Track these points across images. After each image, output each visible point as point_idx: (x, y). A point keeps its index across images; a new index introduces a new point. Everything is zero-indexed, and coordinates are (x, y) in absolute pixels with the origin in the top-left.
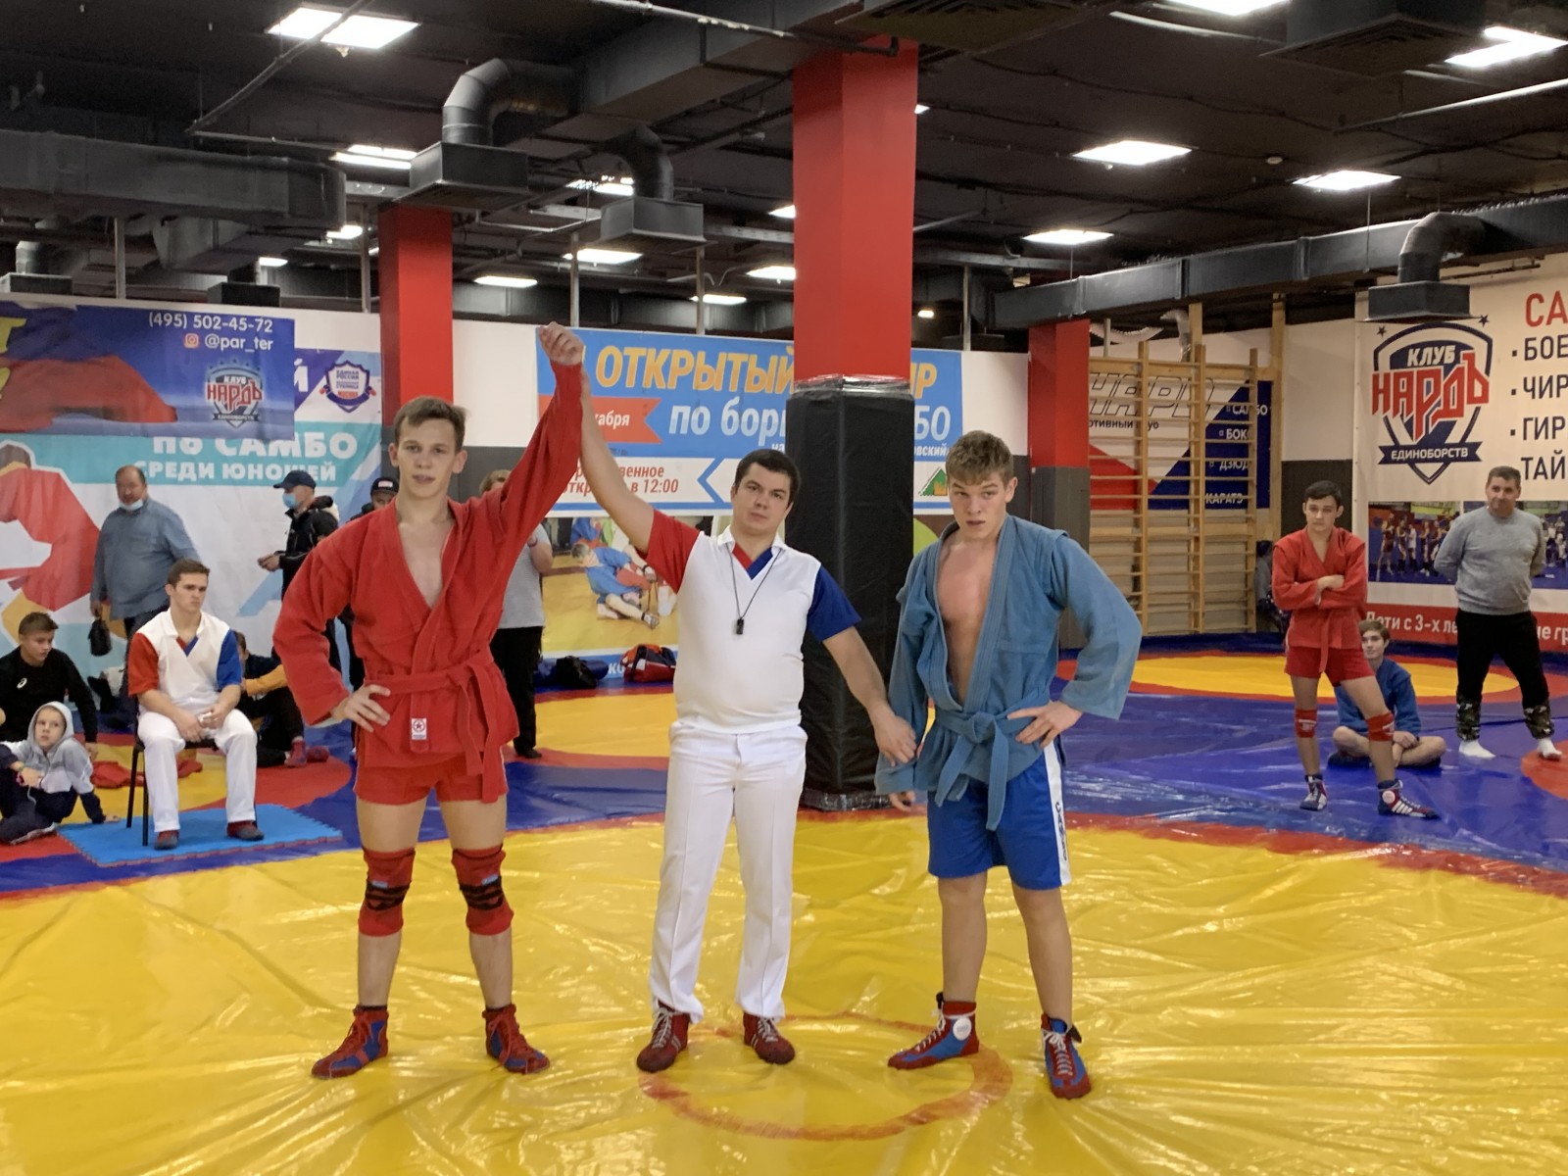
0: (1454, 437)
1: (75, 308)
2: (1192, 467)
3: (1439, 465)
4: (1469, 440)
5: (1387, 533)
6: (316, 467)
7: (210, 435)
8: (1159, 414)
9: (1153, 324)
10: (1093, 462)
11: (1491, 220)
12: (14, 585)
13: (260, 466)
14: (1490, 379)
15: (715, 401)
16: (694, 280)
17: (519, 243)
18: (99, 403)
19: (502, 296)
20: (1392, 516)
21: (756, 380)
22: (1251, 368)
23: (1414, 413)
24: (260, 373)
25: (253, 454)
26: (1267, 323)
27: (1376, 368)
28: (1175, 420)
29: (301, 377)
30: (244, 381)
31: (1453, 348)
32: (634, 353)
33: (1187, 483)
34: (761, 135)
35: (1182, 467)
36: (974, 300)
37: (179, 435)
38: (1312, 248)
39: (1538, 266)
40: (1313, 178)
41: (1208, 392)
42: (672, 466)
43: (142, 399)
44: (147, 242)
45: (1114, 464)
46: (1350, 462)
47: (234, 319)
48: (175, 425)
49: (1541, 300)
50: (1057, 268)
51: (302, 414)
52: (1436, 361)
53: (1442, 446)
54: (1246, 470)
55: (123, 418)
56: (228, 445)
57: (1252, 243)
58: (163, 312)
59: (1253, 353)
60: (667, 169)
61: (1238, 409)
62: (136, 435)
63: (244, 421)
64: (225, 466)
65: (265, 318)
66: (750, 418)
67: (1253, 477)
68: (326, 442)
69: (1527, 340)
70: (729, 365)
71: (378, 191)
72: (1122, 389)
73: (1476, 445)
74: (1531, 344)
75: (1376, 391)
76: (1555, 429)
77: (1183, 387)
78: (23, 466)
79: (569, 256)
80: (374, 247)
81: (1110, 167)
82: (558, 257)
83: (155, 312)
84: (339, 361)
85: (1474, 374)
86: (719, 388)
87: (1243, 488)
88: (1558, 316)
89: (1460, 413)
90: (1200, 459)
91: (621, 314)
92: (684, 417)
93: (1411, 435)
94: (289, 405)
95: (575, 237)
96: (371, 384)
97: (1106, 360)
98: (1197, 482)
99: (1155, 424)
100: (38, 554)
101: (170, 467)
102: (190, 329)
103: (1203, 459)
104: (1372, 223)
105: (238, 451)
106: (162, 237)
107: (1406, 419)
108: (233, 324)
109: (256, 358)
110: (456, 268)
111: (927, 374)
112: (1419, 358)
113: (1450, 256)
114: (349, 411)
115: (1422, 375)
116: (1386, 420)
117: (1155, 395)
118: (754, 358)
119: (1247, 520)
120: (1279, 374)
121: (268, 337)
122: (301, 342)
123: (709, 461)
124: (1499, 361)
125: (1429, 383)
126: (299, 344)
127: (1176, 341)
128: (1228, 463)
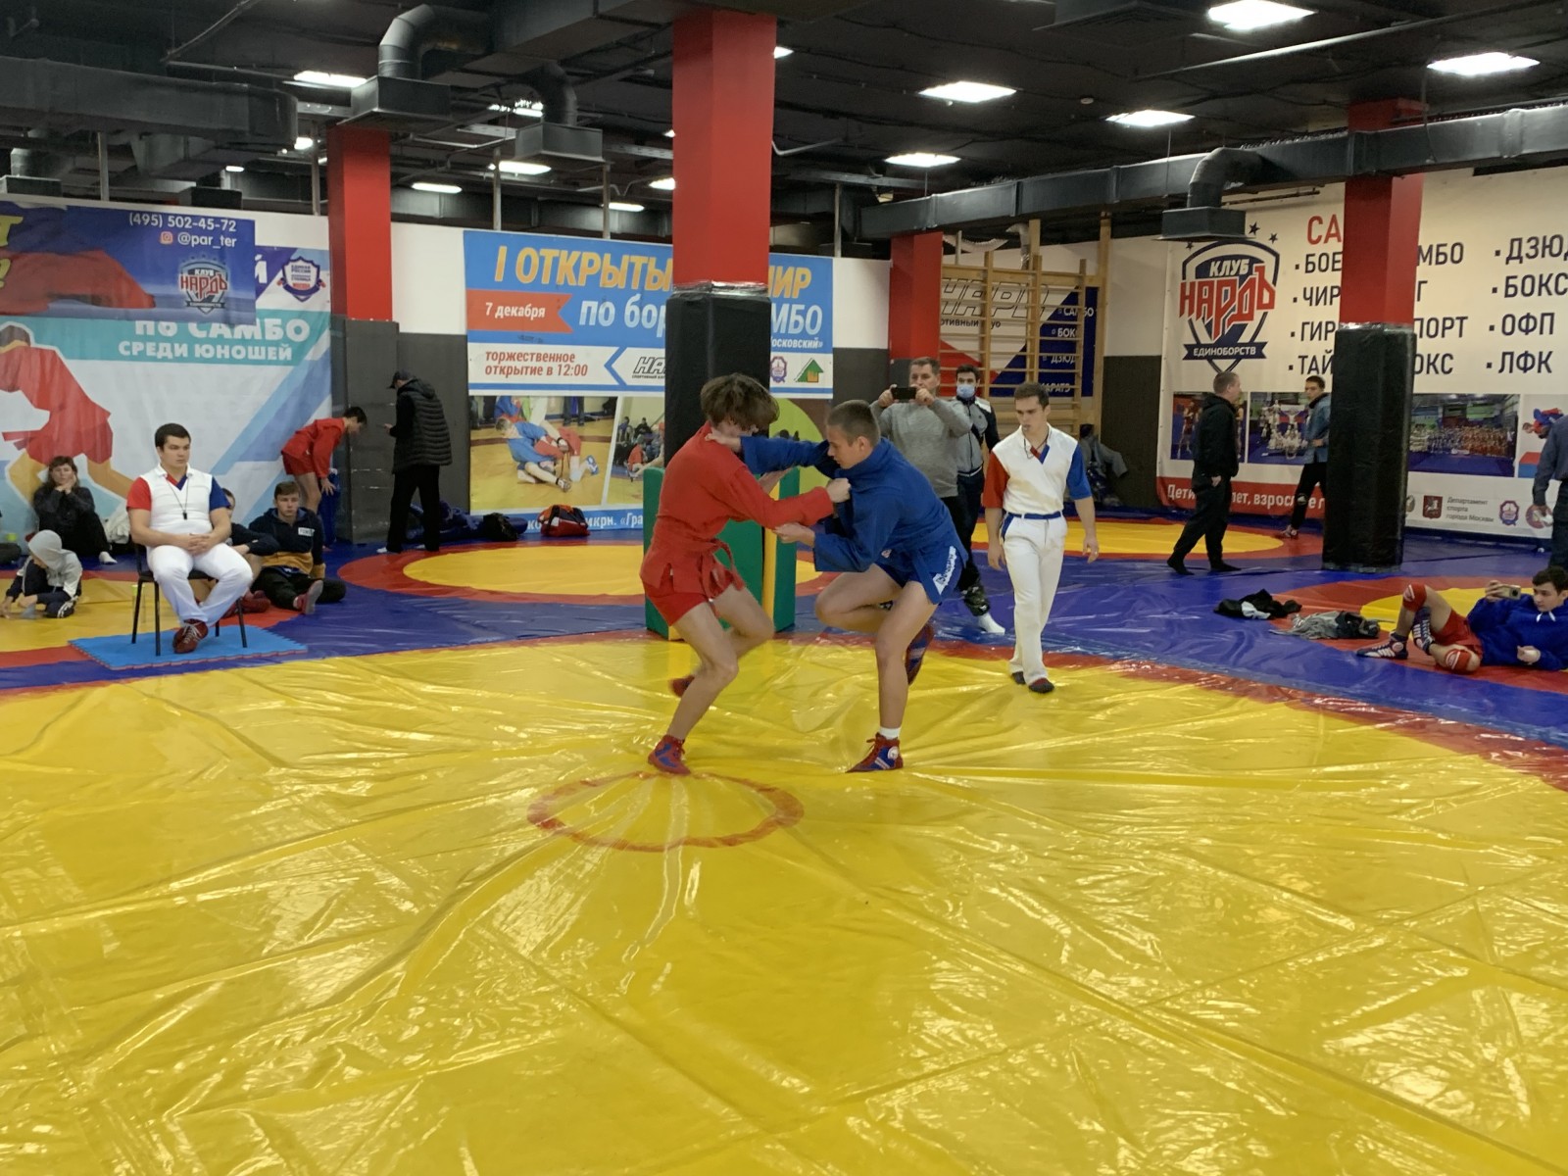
0: (1245, 338)
1: (65, 208)
2: (1028, 361)
3: (1232, 361)
4: (1257, 340)
5: (1188, 418)
6: (274, 349)
7: (184, 319)
8: (1001, 315)
9: (1000, 235)
10: (943, 355)
11: (1267, 155)
12: (19, 446)
13: (227, 347)
14: (1277, 289)
15: (619, 298)
16: (601, 191)
17: (448, 156)
18: (88, 291)
19: (436, 201)
20: (1192, 404)
21: (655, 280)
22: (1080, 277)
23: (1213, 316)
24: (226, 266)
25: (221, 336)
26: (1096, 237)
27: (1184, 278)
28: (1014, 321)
29: (261, 270)
30: (212, 273)
31: (1247, 261)
32: (549, 254)
33: (1024, 374)
34: (651, 72)
35: (1019, 360)
36: (844, 214)
37: (157, 319)
38: (1123, 175)
39: (1318, 193)
40: (1123, 115)
41: (1043, 296)
42: (583, 354)
43: (125, 288)
44: (126, 151)
45: (962, 356)
46: (1159, 358)
47: (203, 220)
48: (154, 310)
49: (1321, 222)
50: (914, 187)
51: (263, 302)
52: (1233, 273)
53: (1236, 345)
54: (1074, 364)
55: (109, 306)
56: (200, 329)
57: (1077, 169)
58: (141, 213)
59: (1083, 263)
60: (572, 98)
61: (1068, 311)
62: (119, 319)
63: (212, 308)
64: (197, 346)
65: (229, 219)
66: (650, 312)
67: (1079, 370)
68: (283, 327)
69: (1308, 256)
70: (631, 266)
71: (326, 110)
72: (969, 294)
73: (1263, 344)
74: (1311, 259)
75: (1183, 298)
76: (1327, 332)
77: (1022, 292)
78: (24, 344)
79: (492, 167)
80: (322, 157)
81: (950, 103)
82: (484, 167)
83: (135, 212)
84: (293, 257)
85: (1263, 284)
86: (622, 286)
87: (1070, 379)
88: (1333, 235)
89: (1250, 317)
90: (1034, 354)
91: (540, 220)
92: (592, 311)
93: (1210, 333)
94: (252, 295)
95: (497, 152)
96: (321, 277)
97: (956, 268)
98: (1031, 373)
99: (997, 323)
100: (38, 419)
101: (150, 346)
102: (165, 228)
103: (1037, 354)
104: (1172, 155)
105: (208, 333)
106: (139, 149)
107: (1207, 322)
108: (202, 224)
109: (222, 254)
110: (394, 176)
111: (803, 278)
112: (1220, 269)
113: (1233, 185)
114: (302, 301)
115: (1221, 284)
116: (1191, 322)
117: (998, 298)
118: (653, 260)
119: (1074, 407)
120: (1104, 281)
121: (232, 235)
122: (261, 239)
123: (614, 350)
124: (1284, 273)
125: (1226, 291)
126: (258, 242)
127: (1019, 250)
128: (1057, 358)
